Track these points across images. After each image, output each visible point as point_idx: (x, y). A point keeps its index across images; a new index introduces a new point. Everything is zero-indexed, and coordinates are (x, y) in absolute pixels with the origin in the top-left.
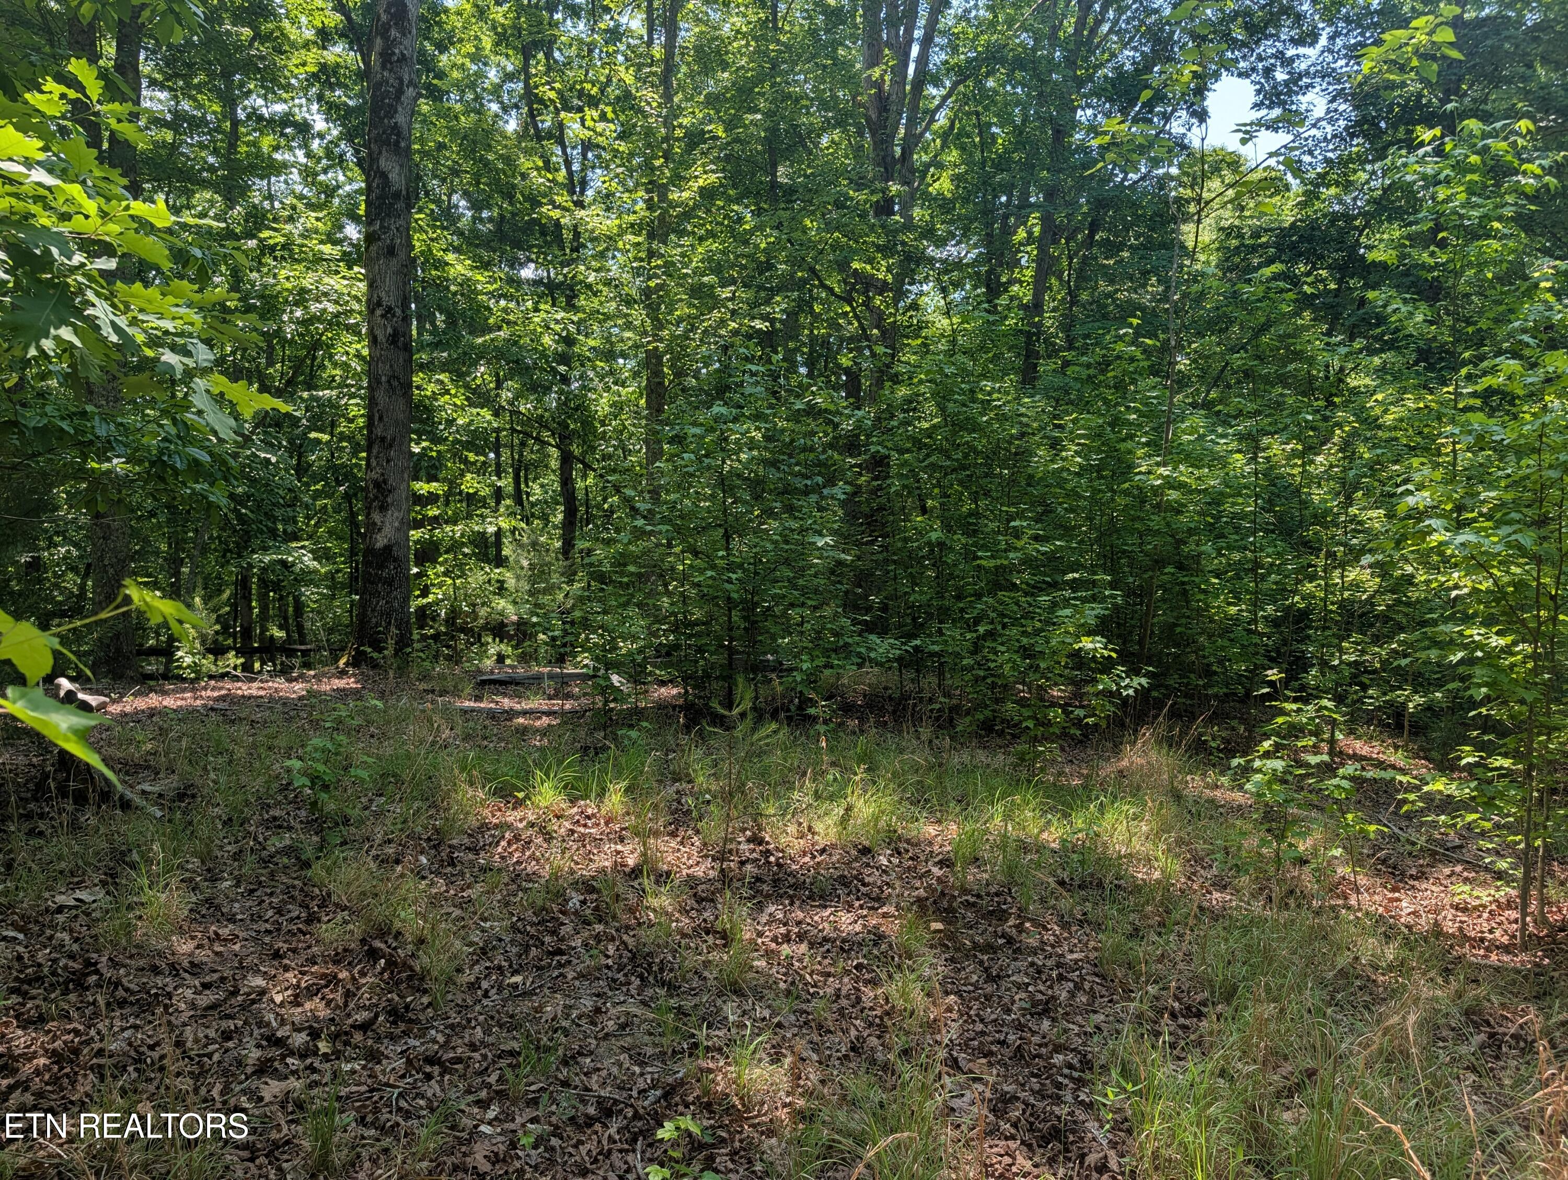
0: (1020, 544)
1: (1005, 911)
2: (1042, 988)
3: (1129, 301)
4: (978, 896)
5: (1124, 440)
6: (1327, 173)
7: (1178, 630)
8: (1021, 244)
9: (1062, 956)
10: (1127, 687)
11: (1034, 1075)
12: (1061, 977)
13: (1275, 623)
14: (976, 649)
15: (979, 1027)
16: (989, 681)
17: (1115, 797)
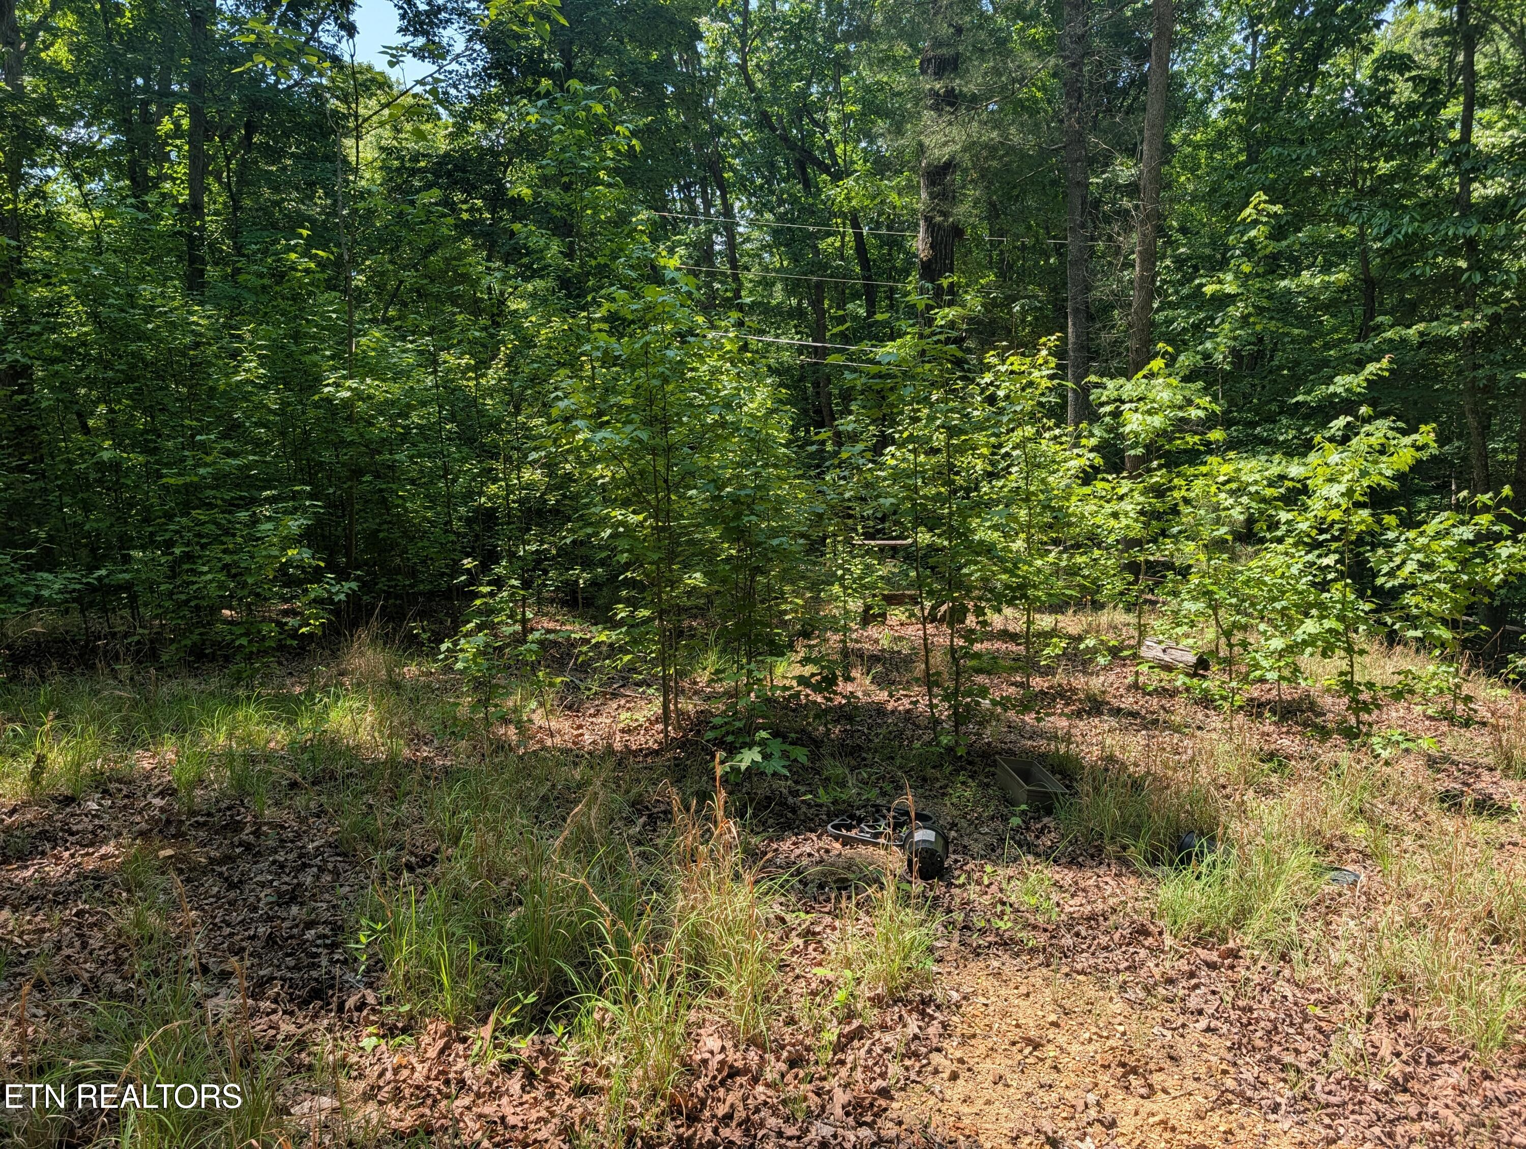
0: (209, 459)
1: (239, 822)
2: (287, 879)
3: (298, 211)
4: (209, 814)
5: (308, 353)
6: (472, 109)
7: (381, 535)
8: (167, 135)
9: (303, 847)
10: (337, 593)
11: (288, 955)
12: (305, 865)
13: (469, 521)
14: (173, 572)
15: (228, 930)
16: (192, 604)
17: (338, 697)
